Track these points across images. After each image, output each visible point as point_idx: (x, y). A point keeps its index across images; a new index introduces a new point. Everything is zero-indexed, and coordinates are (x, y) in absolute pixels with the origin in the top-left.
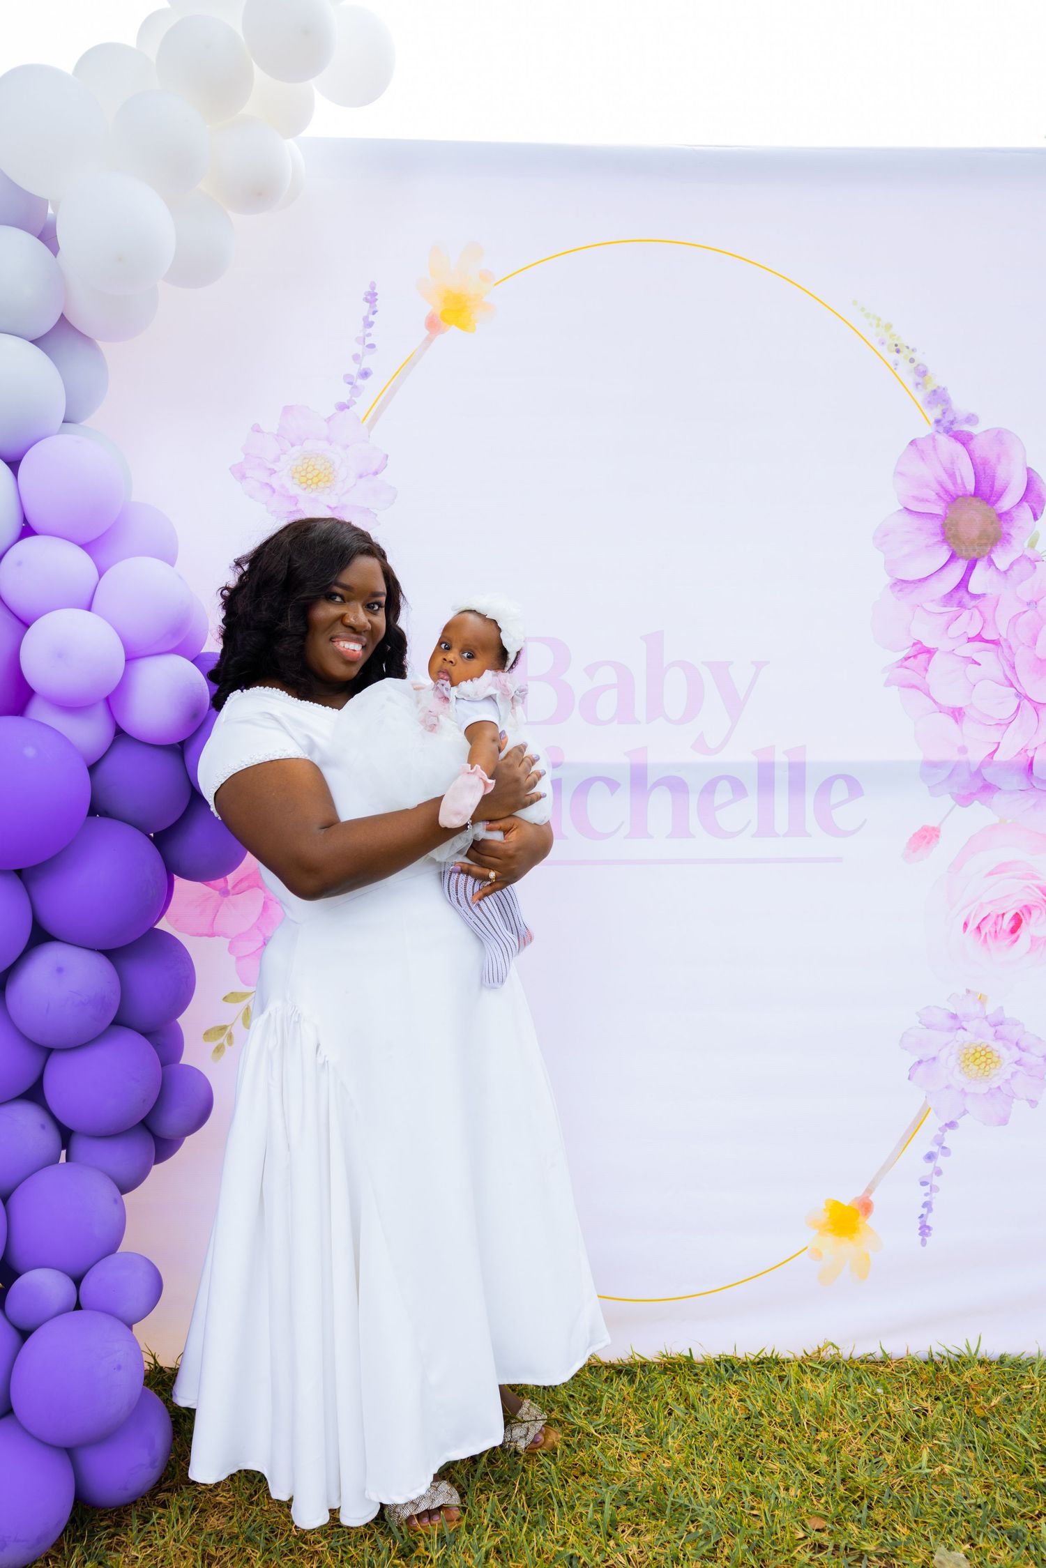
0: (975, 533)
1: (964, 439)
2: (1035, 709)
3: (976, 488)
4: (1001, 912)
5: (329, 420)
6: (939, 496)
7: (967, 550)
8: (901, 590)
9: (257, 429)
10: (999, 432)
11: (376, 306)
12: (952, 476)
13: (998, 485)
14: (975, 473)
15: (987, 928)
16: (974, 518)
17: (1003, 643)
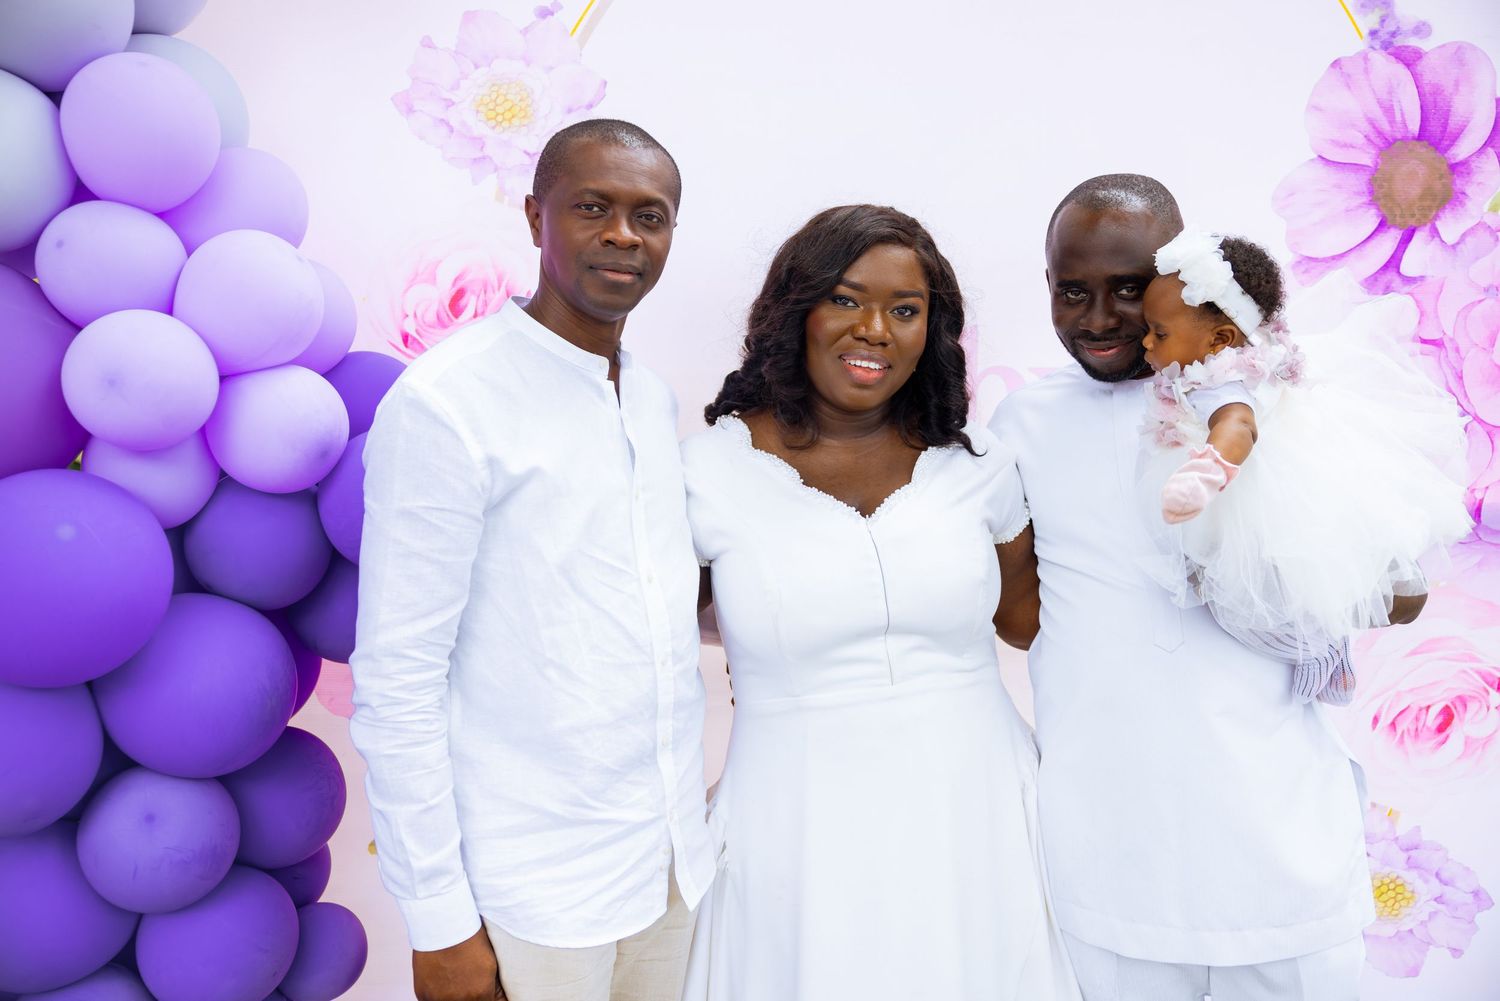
0: (1415, 191)
1: (1409, 59)
2: (1489, 434)
3: (1423, 127)
4: (1425, 704)
5: (526, 31)
6: (1369, 140)
7: (1402, 216)
8: (1306, 271)
9: (428, 44)
10: (1459, 48)
12: (1388, 111)
13: (1454, 122)
14: (1422, 107)
15: (1405, 724)
16: (1415, 171)
17: (1448, 344)
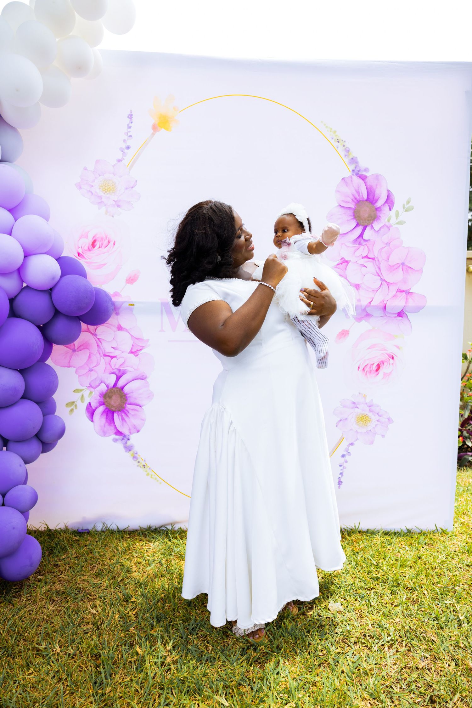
0: (366, 216)
1: (363, 178)
2: (388, 285)
3: (367, 197)
4: (372, 363)
5: (114, 166)
6: (353, 201)
7: (363, 222)
9: (85, 169)
10: (377, 175)
11: (132, 120)
12: (358, 192)
13: (376, 196)
14: (367, 192)
15: (367, 369)
16: (366, 210)
17: (376, 259)
